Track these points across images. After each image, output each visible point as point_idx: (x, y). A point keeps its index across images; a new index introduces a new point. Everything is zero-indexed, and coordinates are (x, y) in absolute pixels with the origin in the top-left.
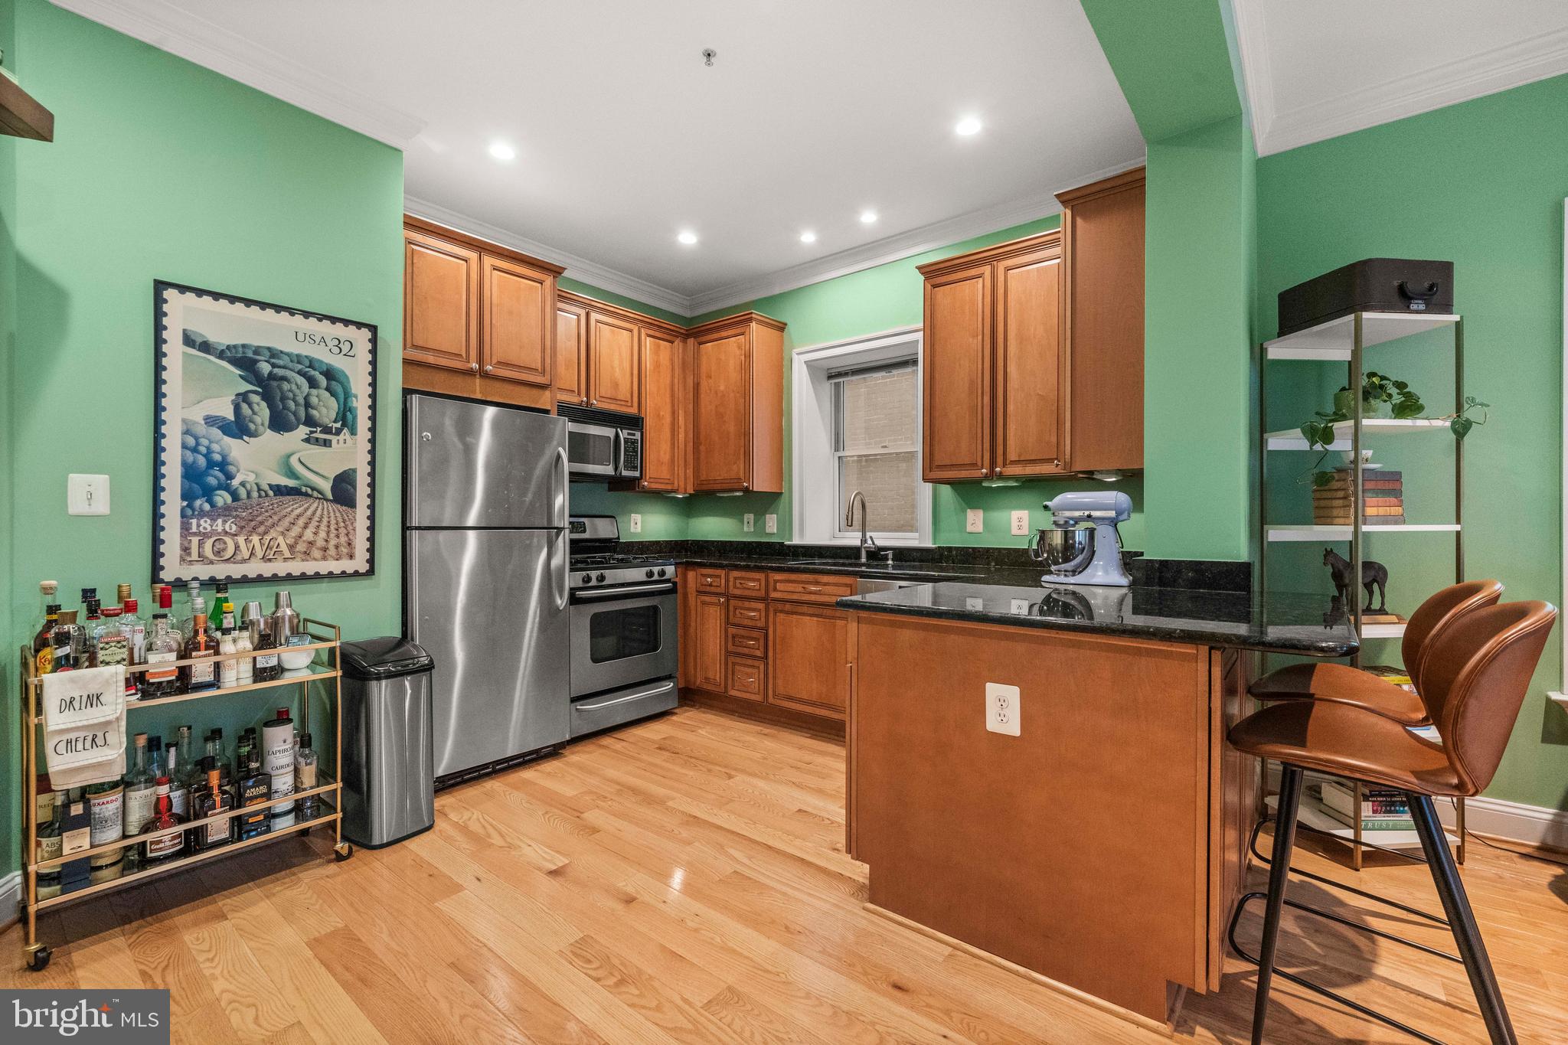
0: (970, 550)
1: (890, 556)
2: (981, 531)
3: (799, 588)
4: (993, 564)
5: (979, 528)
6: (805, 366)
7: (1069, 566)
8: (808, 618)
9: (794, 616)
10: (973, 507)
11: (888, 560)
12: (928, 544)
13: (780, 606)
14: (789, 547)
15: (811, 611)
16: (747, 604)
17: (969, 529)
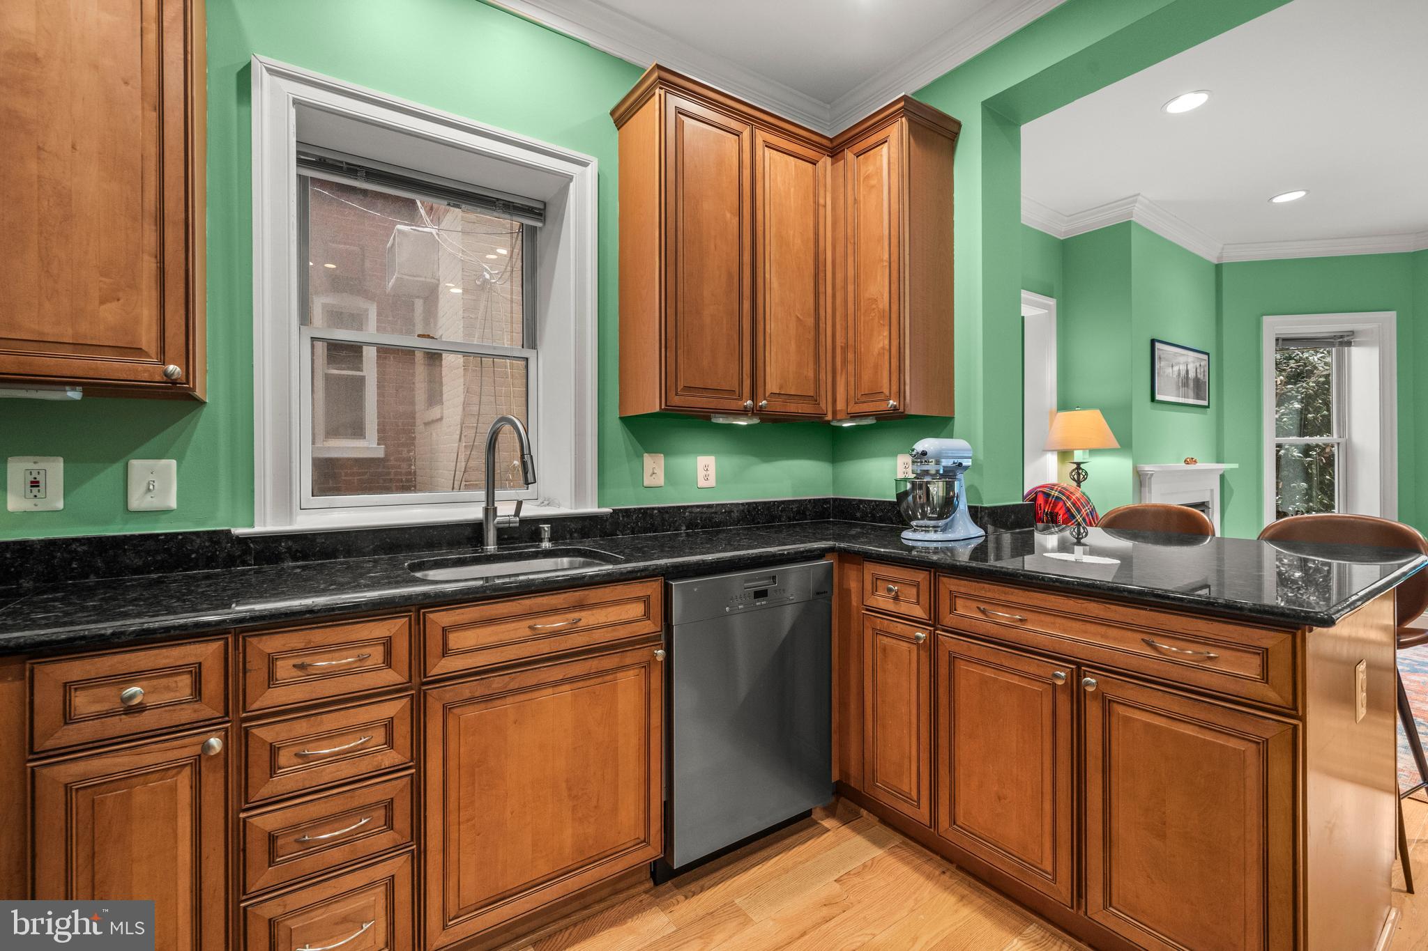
0: (656, 511)
1: (546, 535)
2: (663, 484)
3: (519, 629)
4: (684, 528)
5: (660, 480)
6: (293, 111)
7: (941, 523)
8: (550, 691)
9: (510, 700)
10: (652, 451)
11: (541, 540)
12: (591, 507)
13: (466, 689)
14: (244, 541)
15: (557, 673)
16: (331, 721)
17: (648, 481)
